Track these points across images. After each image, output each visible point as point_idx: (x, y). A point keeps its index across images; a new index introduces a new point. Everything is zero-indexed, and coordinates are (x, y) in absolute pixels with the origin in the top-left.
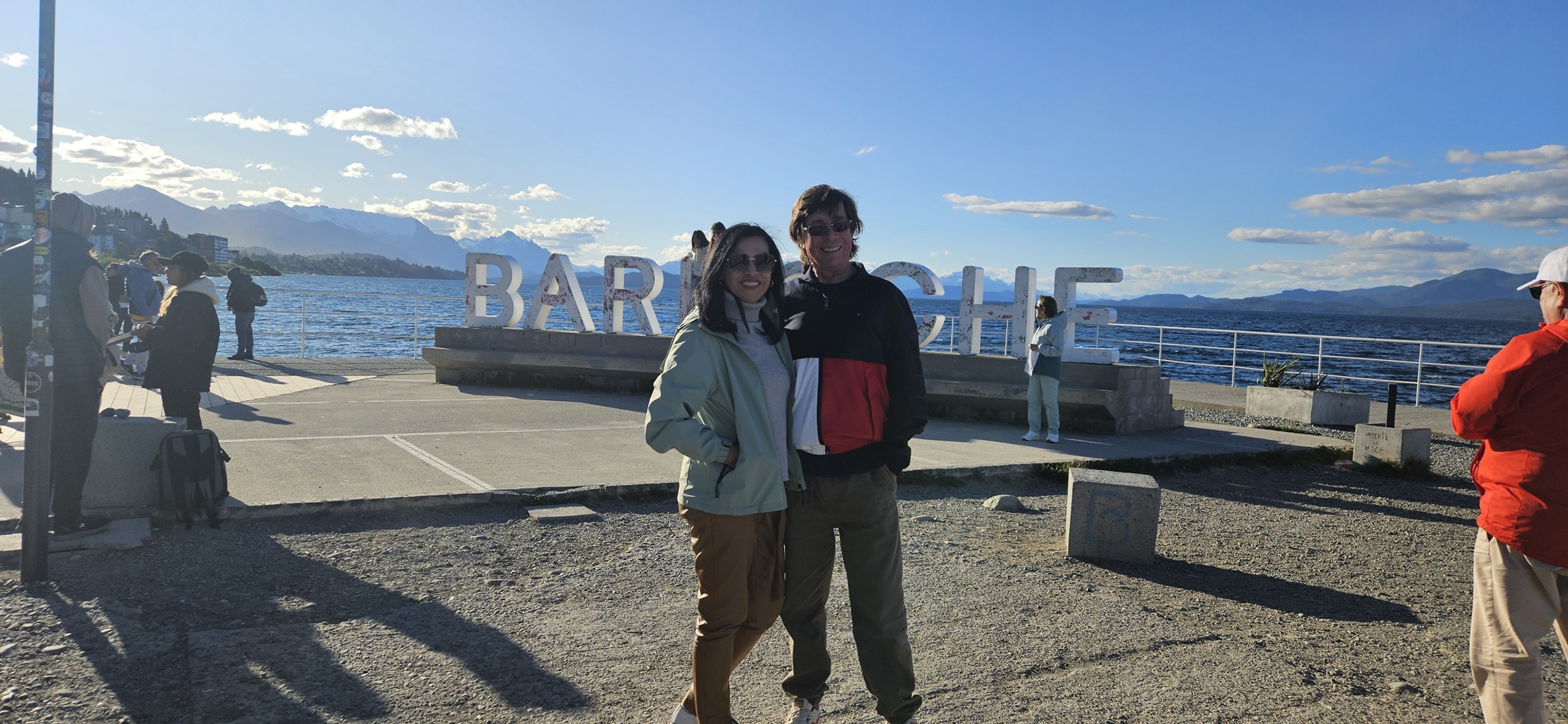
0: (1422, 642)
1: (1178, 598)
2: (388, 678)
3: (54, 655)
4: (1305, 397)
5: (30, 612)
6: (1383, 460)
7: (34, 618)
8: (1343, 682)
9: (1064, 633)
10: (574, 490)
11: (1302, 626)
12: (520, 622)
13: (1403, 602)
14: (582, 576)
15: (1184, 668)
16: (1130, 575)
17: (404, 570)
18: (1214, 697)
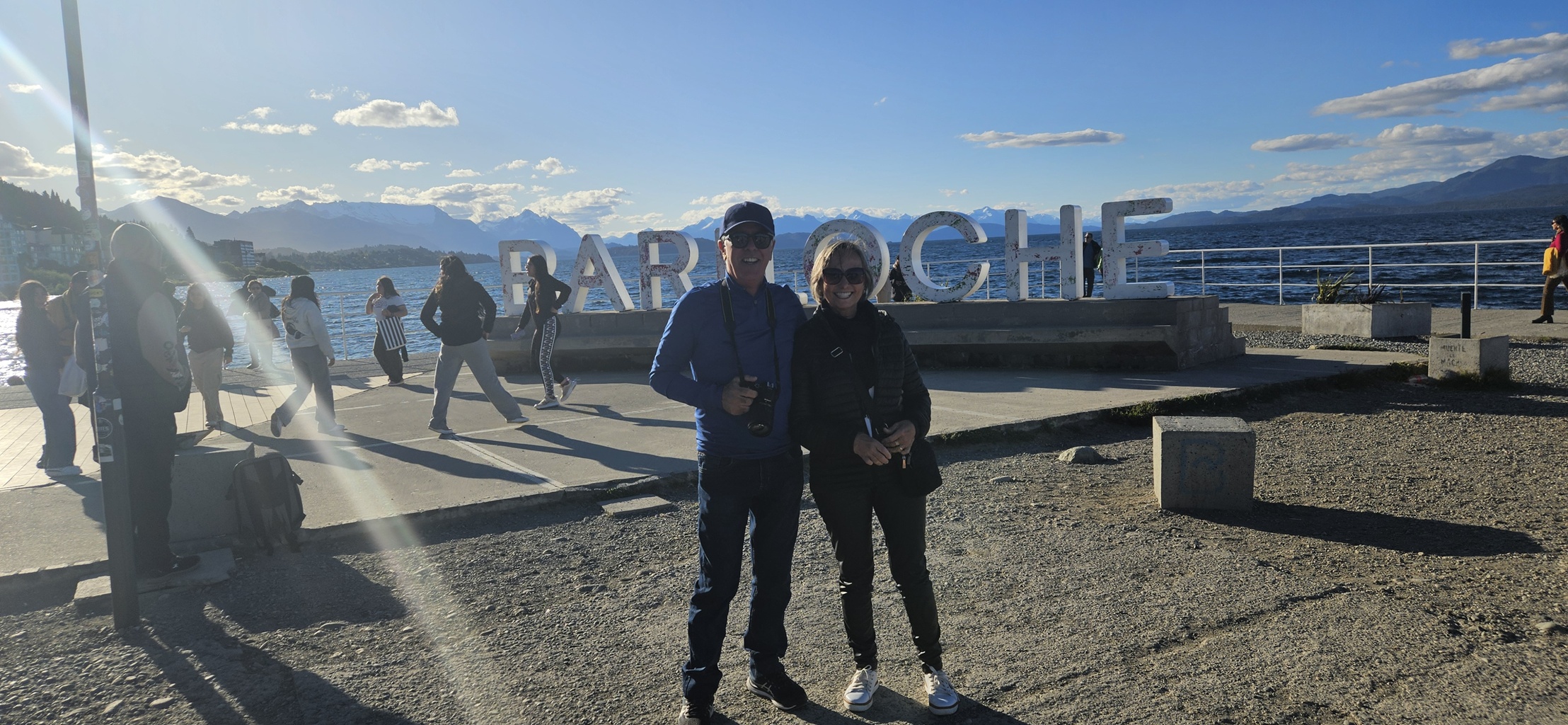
0: (1557, 573)
1: (1288, 547)
2: (502, 706)
3: (163, 708)
4: (1363, 311)
5: (131, 663)
6: (1461, 373)
7: (136, 670)
8: (1491, 628)
9: (1183, 598)
10: (644, 481)
11: (1426, 566)
12: (622, 633)
13: (1522, 529)
14: (673, 575)
15: (1319, 628)
16: (1230, 525)
17: (493, 582)
18: (1360, 658)
